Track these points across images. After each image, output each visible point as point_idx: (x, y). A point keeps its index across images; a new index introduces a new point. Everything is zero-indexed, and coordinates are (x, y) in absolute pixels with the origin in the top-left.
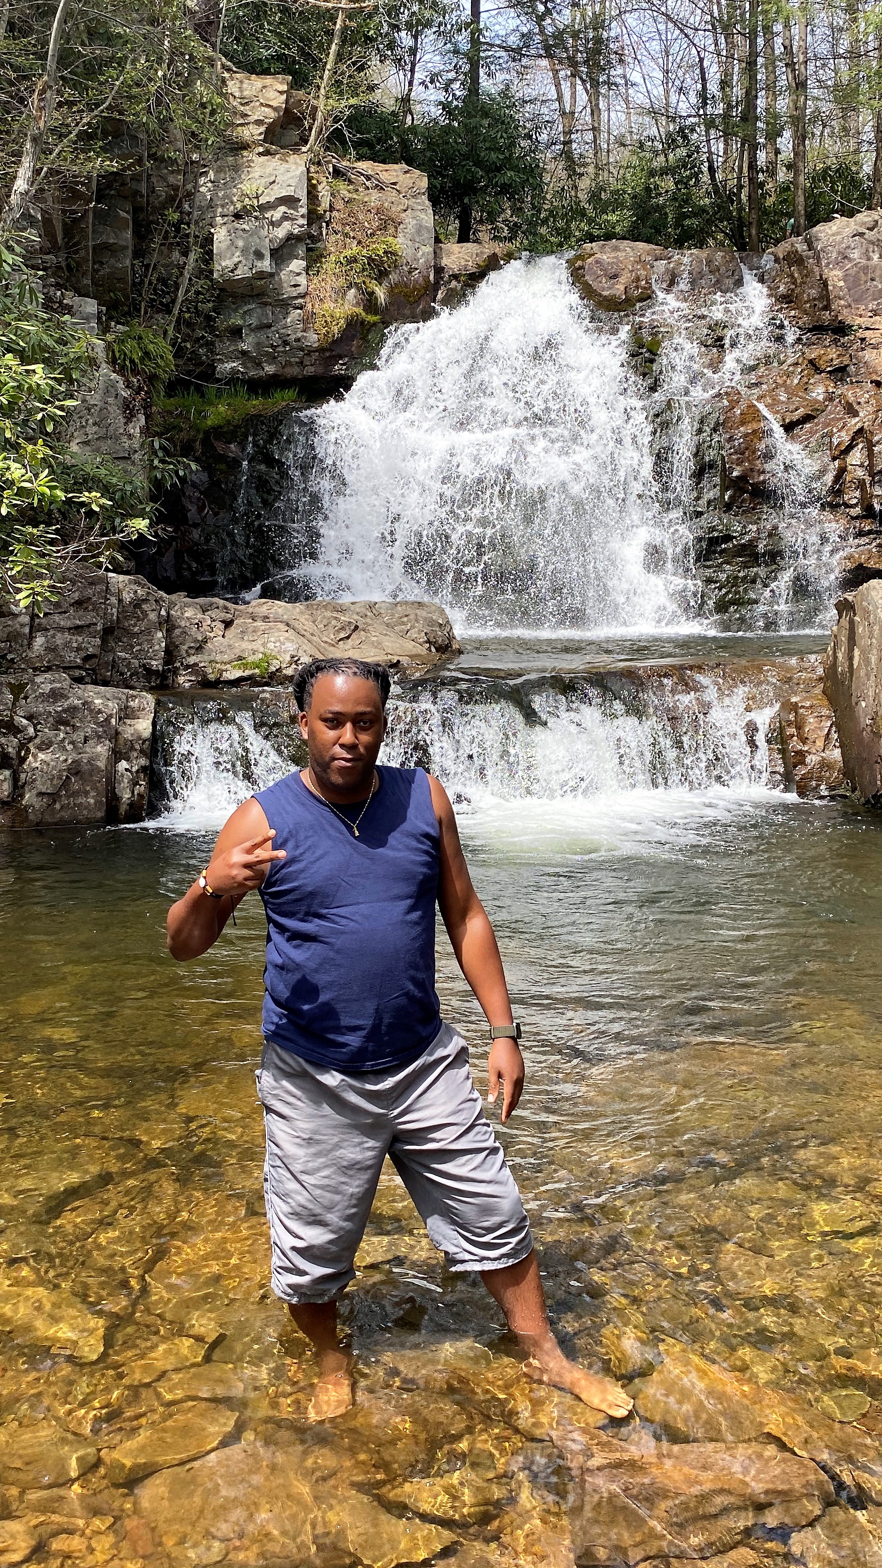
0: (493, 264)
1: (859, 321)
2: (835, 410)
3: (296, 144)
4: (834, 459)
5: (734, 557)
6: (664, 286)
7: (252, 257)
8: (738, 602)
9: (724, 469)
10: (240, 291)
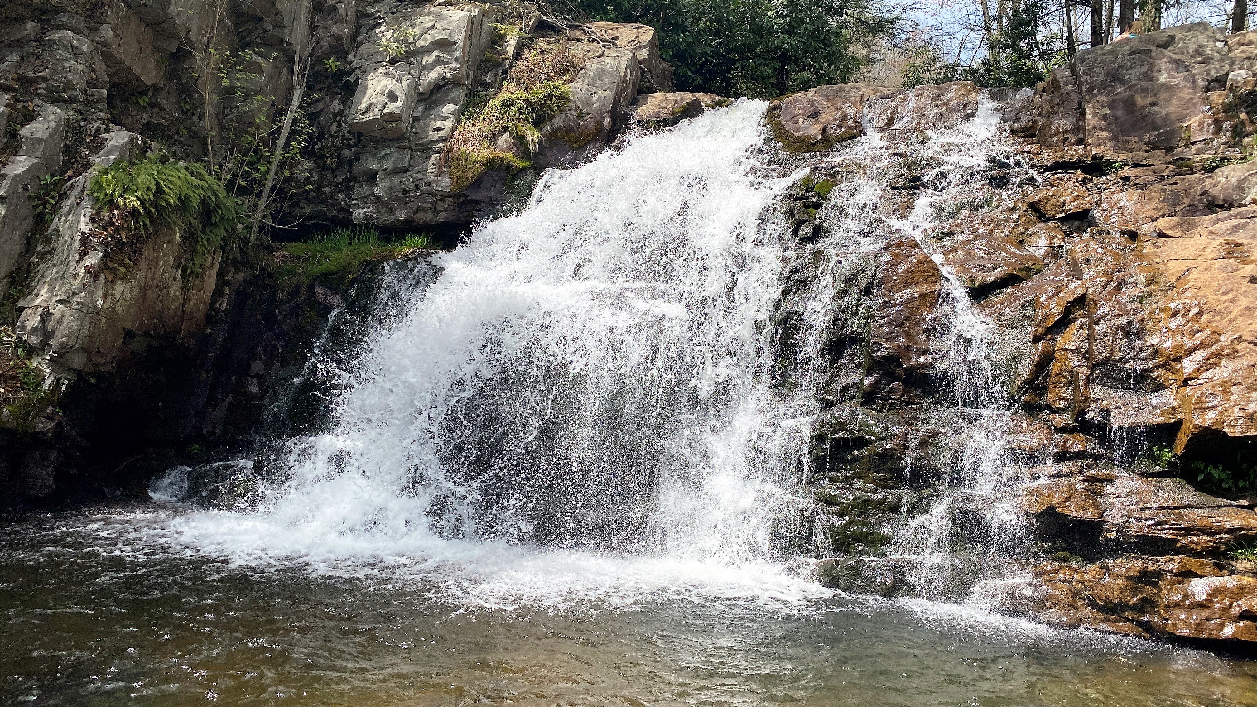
0: (692, 111)
1: (1124, 156)
2: (1056, 270)
4: (1036, 339)
5: (869, 469)
7: (384, 99)
8: (863, 540)
9: (870, 345)
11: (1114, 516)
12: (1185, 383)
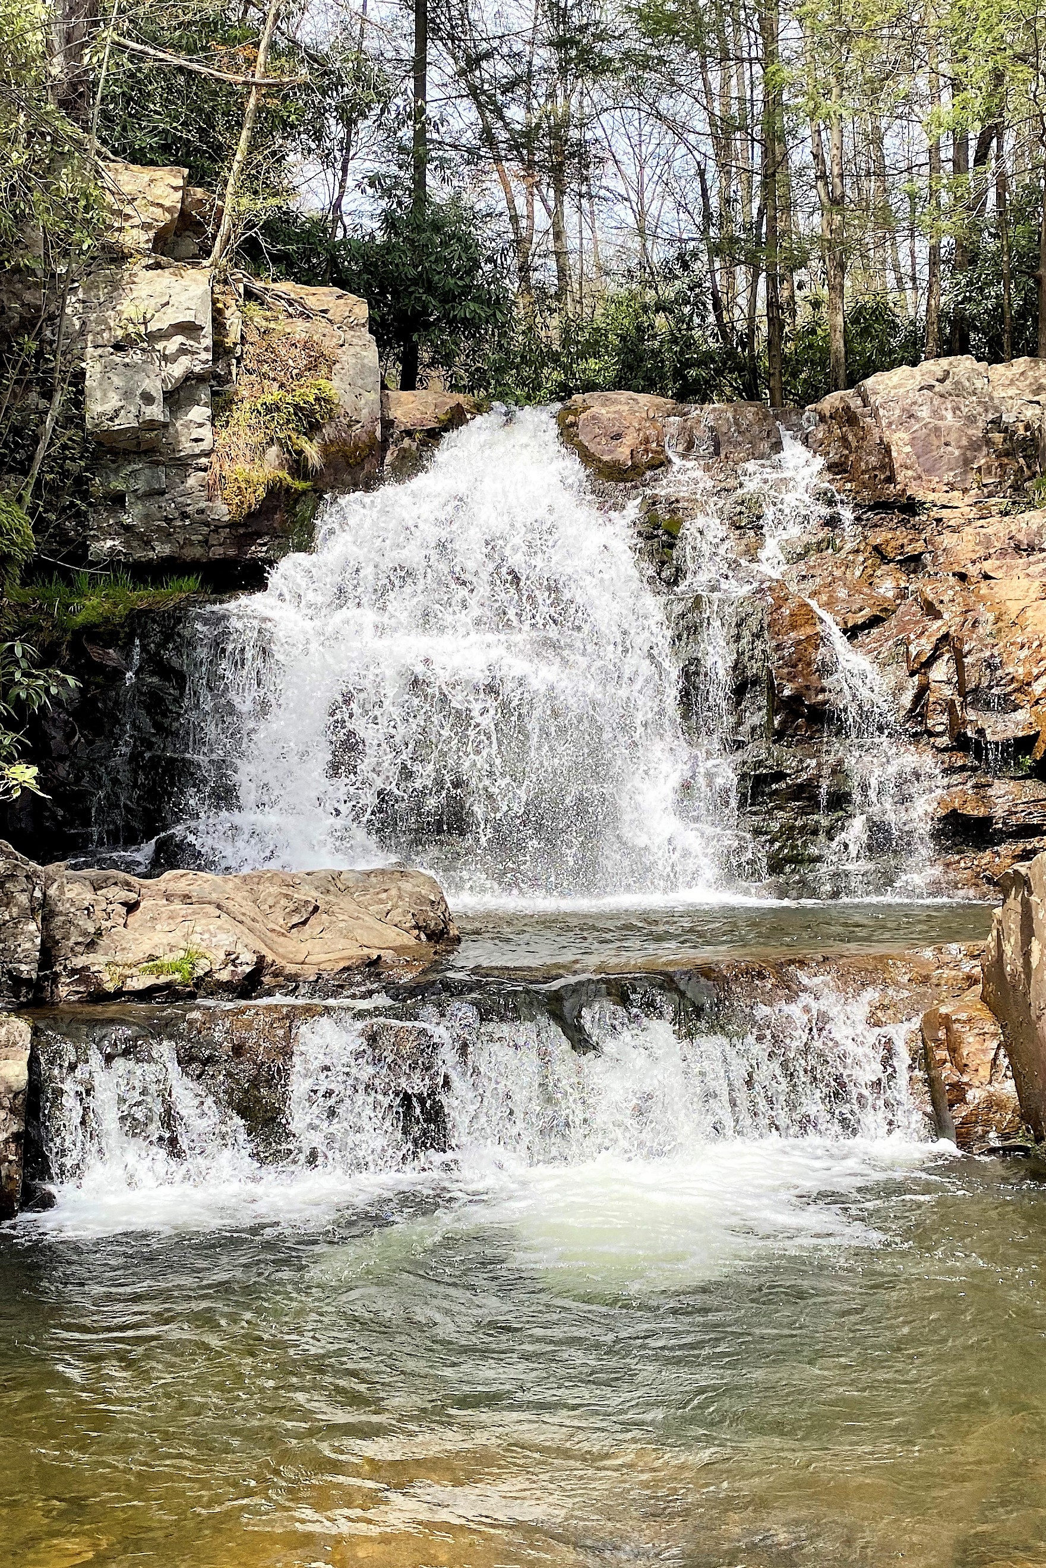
0: (456, 419)
1: (931, 497)
2: (909, 609)
3: (195, 256)
4: (912, 674)
5: (788, 800)
6: (680, 449)
7: (138, 400)
8: (796, 860)
9: (771, 687)
10: (121, 445)
11: (999, 812)
12: (1037, 702)
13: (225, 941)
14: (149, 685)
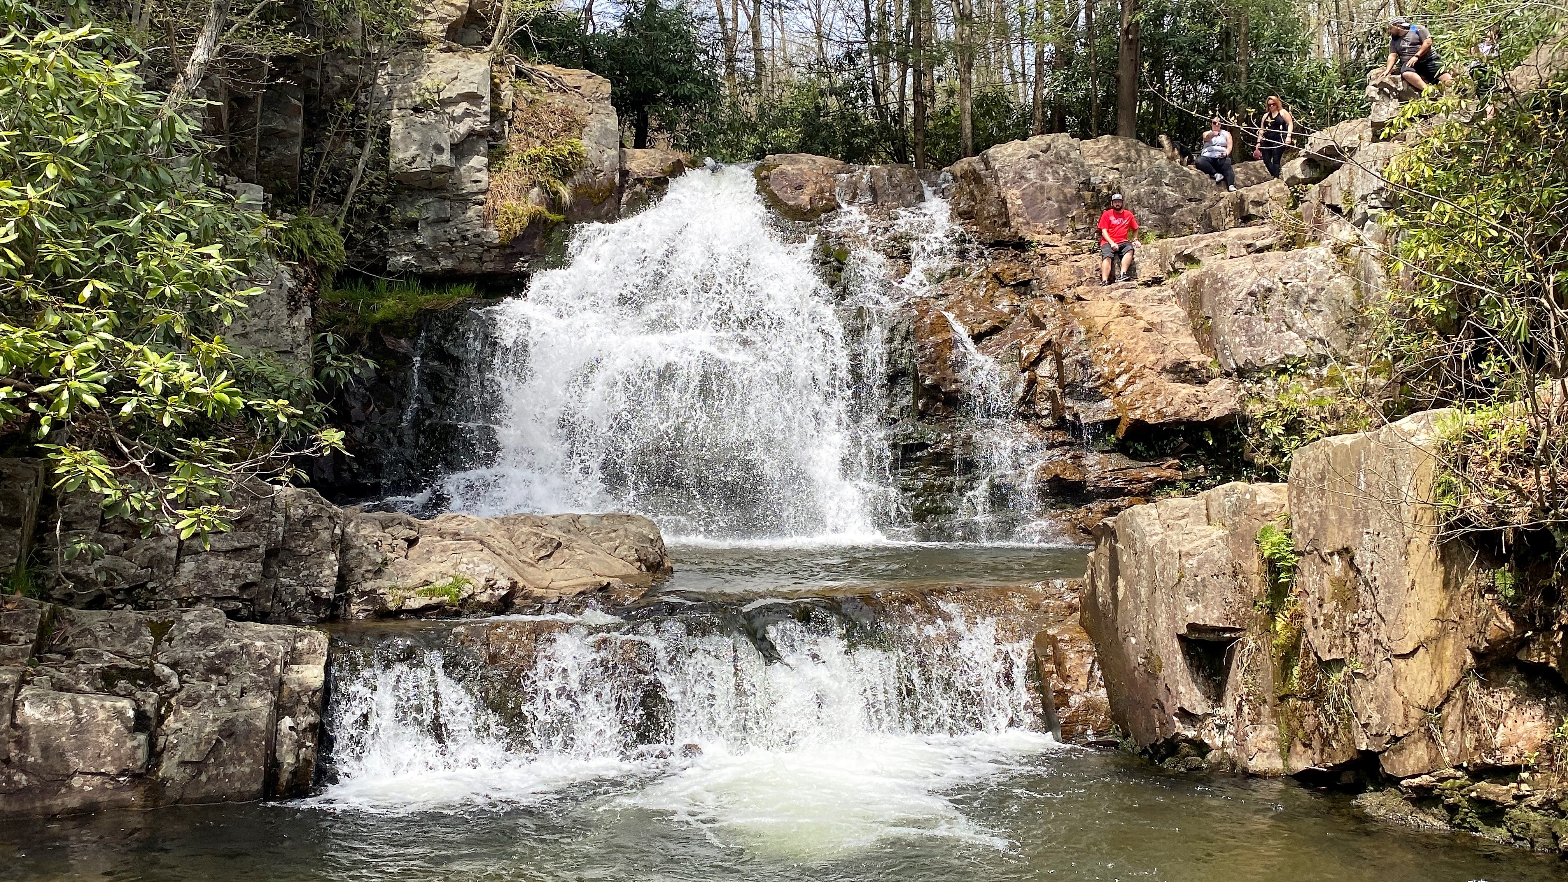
0: (677, 169)
1: (1037, 238)
2: (1021, 322)
3: (479, 43)
4: (1023, 371)
5: (929, 465)
6: (848, 198)
7: (431, 150)
8: (935, 511)
9: (916, 378)
10: (417, 184)
11: (1091, 477)
12: (1119, 394)
13: (485, 569)
14: (431, 368)
